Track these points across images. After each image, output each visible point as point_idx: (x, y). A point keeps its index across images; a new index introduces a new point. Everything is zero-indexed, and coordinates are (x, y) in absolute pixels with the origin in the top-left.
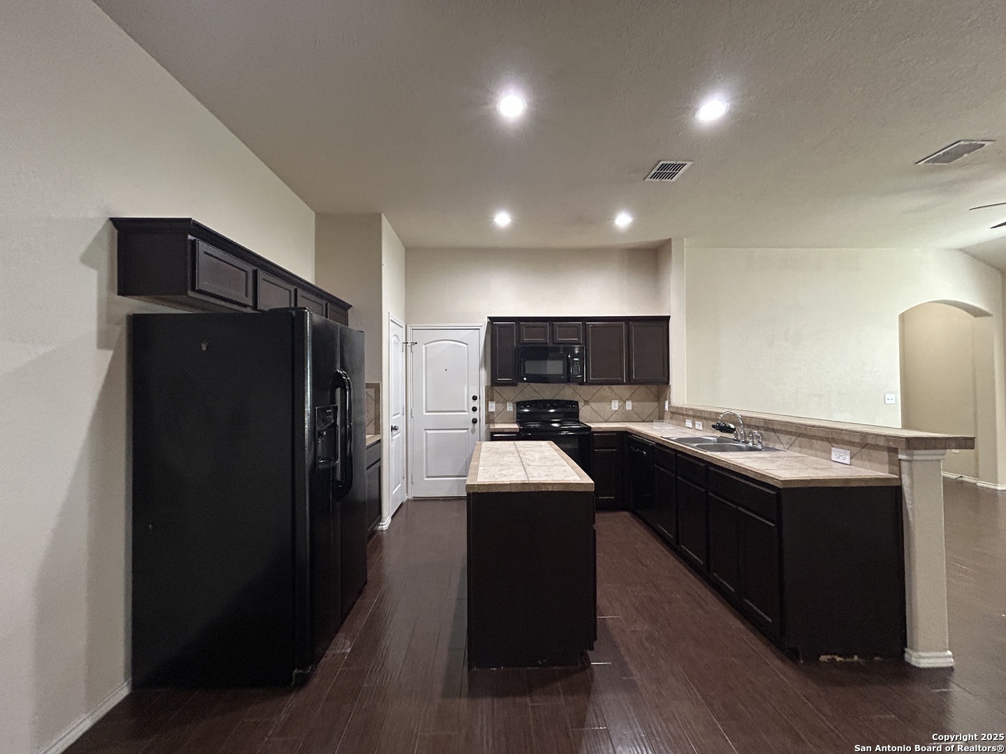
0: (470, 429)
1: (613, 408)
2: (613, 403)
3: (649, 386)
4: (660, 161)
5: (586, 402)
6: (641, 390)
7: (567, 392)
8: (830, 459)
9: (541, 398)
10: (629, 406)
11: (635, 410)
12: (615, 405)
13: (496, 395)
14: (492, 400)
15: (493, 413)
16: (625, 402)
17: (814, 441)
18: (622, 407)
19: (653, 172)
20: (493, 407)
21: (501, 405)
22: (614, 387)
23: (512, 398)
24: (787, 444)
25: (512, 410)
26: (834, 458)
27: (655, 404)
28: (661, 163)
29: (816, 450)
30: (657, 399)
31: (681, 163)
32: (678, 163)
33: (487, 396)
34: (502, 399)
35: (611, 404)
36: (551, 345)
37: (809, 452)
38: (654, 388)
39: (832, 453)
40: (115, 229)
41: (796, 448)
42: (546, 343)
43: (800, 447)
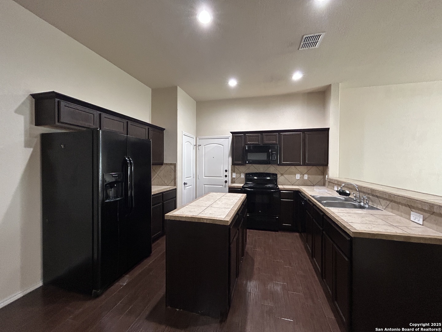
0: (224, 186)
1: (297, 178)
2: (297, 176)
3: (318, 167)
4: (303, 36)
5: (282, 175)
6: (314, 169)
7: (271, 169)
8: (409, 219)
9: (258, 172)
10: (306, 177)
11: (309, 179)
12: (298, 176)
13: (236, 170)
14: (234, 172)
15: (234, 178)
16: (304, 175)
17: (400, 206)
18: (302, 177)
19: (302, 44)
20: (234, 175)
21: (239, 174)
22: (298, 167)
23: (244, 171)
24: (384, 205)
25: (243, 177)
26: (412, 219)
27: (321, 177)
28: (305, 37)
29: (402, 212)
30: (322, 174)
31: (318, 34)
32: (316, 35)
33: (232, 170)
34: (239, 172)
35: (296, 176)
36: (262, 145)
37: (398, 213)
38: (321, 168)
39: (411, 216)
40: (33, 99)
41: (389, 209)
42: (259, 144)
43: (392, 208)
